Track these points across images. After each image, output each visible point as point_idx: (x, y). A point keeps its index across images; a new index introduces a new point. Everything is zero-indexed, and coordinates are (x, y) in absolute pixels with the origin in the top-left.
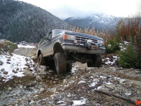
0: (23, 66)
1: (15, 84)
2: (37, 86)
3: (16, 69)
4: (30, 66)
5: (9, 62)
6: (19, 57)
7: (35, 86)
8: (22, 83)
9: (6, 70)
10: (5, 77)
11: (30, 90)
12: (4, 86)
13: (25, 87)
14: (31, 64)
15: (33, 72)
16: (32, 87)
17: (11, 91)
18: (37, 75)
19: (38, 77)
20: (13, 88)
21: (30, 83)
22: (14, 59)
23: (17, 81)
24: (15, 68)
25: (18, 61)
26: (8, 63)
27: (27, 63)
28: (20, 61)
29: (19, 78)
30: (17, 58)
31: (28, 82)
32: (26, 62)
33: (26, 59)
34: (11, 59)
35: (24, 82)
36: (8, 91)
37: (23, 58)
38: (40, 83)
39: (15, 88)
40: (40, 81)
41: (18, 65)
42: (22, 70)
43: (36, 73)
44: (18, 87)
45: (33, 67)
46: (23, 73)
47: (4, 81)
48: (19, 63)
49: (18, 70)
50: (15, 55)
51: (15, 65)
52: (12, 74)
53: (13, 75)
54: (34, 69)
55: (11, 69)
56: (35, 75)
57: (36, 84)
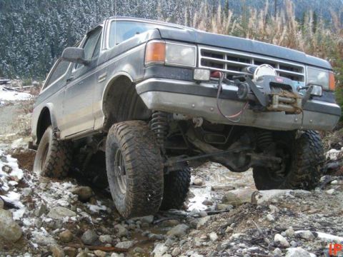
4: (6, 187)
14: (10, 179)
15: (18, 215)
18: (33, 227)
19: (41, 235)
40: (51, 253)
43: (33, 216)
45: (18, 191)
54: (21, 199)
56: (25, 226)
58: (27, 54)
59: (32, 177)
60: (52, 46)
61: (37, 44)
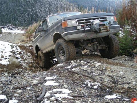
0: (8, 53)
4: (16, 54)
6: (3, 44)
7: (21, 74)
8: (7, 71)
13: (10, 75)
14: (17, 52)
15: (19, 60)
16: (18, 75)
18: (23, 63)
19: (25, 65)
21: (16, 71)
23: (2, 69)
25: (3, 48)
27: (12, 50)
28: (5, 48)
29: (4, 65)
31: (13, 70)
32: (12, 48)
33: (11, 46)
35: (9, 70)
37: (8, 44)
38: (26, 71)
40: (27, 69)
41: (2, 52)
43: (23, 60)
44: (3, 75)
45: (19, 55)
46: (8, 61)
48: (4, 50)
49: (3, 58)
54: (20, 56)
56: (21, 63)
57: (22, 72)
58: (24, 19)
59: (23, 51)
60: (31, 17)
61: (27, 17)
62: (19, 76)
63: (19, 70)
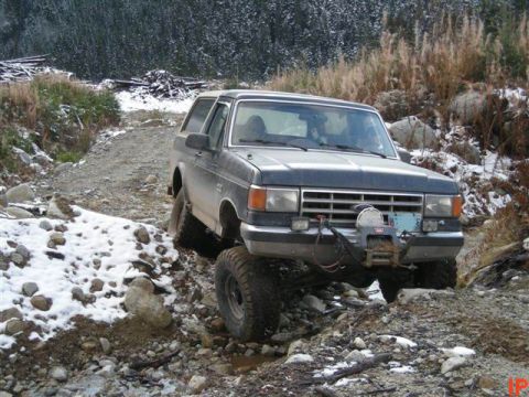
0: (120, 268)
1: (81, 355)
2: (178, 364)
3: (89, 285)
4: (158, 270)
5: (60, 249)
6: (103, 227)
7: (170, 366)
8: (112, 348)
9: (45, 291)
10: (38, 322)
11: (146, 382)
12: (33, 363)
13: (125, 368)
14: (163, 261)
15: (169, 300)
16: (156, 368)
17: (62, 381)
18: (184, 313)
19: (192, 322)
20: (73, 369)
21: (149, 352)
22: (80, 235)
23: (91, 340)
24: (86, 280)
25: (100, 245)
26: (52, 255)
27: (141, 256)
28: (111, 243)
29: (103, 325)
30: (96, 228)
31: (139, 348)
32: (139, 247)
33: (136, 234)
34: (66, 235)
35: (124, 345)
36: (53, 383)
37: (126, 228)
38: (197, 350)
39: (80, 369)
40: (200, 342)
41: (97, 264)
42: (114, 289)
43: (185, 301)
44: (94, 367)
45: (172, 275)
46: (122, 304)
47: (37, 341)
48: (104, 254)
49: (101, 290)
50: (86, 213)
51: (88, 266)
52: (71, 309)
53: (73, 314)
54: (173, 283)
55: (65, 282)
56: (176, 313)
57: (176, 354)
58: (234, 37)
59: (188, 258)
60: (272, 24)
61: (249, 22)
62: (160, 373)
63: (165, 345)
